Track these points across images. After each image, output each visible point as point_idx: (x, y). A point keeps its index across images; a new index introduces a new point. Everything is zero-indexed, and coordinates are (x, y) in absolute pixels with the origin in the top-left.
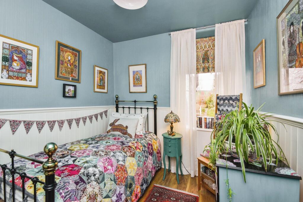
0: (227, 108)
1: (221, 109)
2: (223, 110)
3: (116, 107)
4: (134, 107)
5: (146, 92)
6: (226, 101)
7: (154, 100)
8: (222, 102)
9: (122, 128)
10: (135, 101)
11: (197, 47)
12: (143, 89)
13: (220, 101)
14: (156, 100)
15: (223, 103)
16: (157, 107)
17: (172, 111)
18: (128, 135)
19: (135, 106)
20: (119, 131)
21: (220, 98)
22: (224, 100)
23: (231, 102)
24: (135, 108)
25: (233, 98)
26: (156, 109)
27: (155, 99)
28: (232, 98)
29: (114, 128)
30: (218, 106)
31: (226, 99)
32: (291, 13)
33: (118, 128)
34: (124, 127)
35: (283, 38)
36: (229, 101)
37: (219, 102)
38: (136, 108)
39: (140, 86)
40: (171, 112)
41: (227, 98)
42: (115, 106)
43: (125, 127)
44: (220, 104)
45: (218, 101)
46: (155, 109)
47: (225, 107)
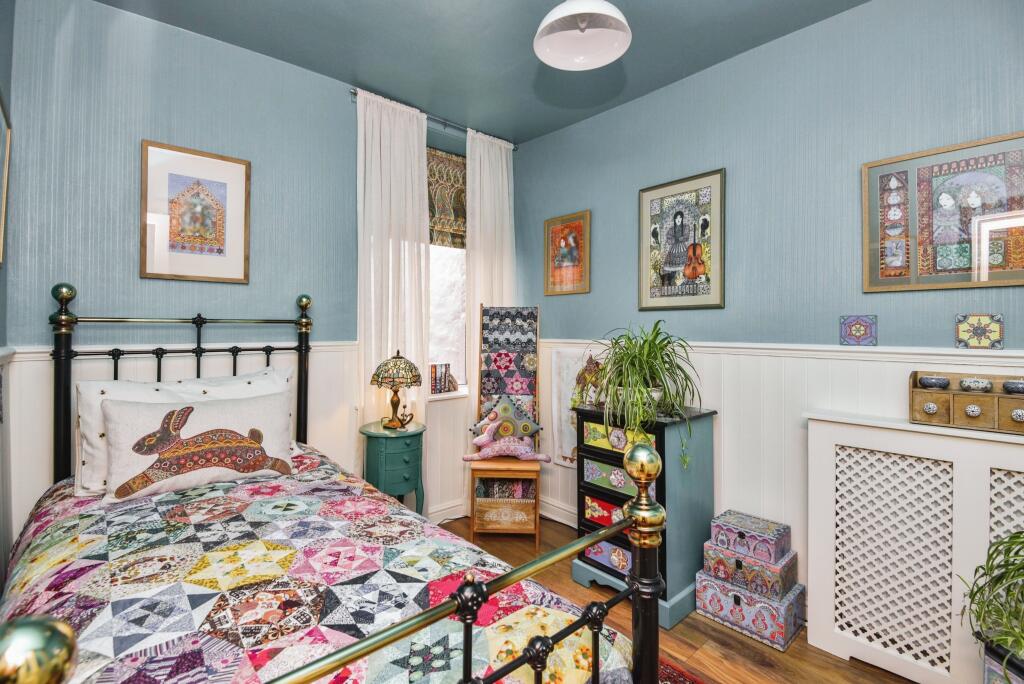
0: (507, 334)
1: (491, 339)
2: (496, 341)
3: (56, 355)
4: (194, 346)
5: (246, 281)
6: (508, 321)
7: (299, 315)
8: (496, 322)
9: (235, 444)
10: (199, 322)
11: (431, 170)
12: (230, 265)
13: (491, 320)
14: (306, 317)
15: (500, 324)
16: (311, 344)
17: (398, 352)
18: (273, 468)
19: (199, 342)
20: (221, 462)
21: (491, 313)
22: (502, 318)
23: (519, 322)
24: (199, 352)
25: (525, 313)
26: (308, 349)
27: (303, 309)
28: (521, 314)
29: (178, 458)
30: (486, 332)
31: (508, 315)
32: (680, 198)
33: (212, 452)
34: (243, 438)
35: (653, 226)
36: (513, 320)
37: (488, 322)
38: (204, 351)
39: (211, 250)
40: (395, 354)
41: (509, 313)
42: (50, 348)
43: (246, 434)
44: (491, 326)
45: (486, 320)
46: (303, 350)
47: (502, 333)
